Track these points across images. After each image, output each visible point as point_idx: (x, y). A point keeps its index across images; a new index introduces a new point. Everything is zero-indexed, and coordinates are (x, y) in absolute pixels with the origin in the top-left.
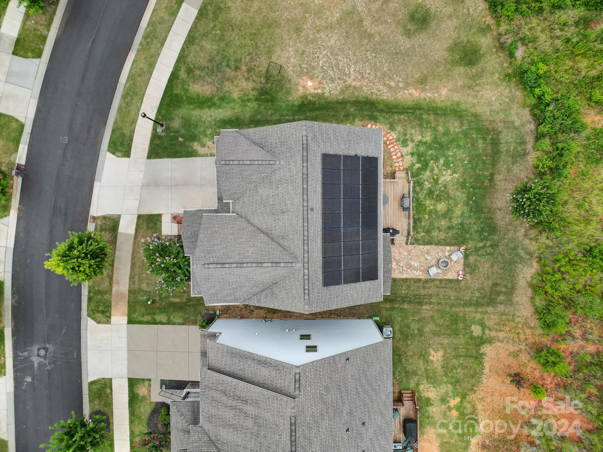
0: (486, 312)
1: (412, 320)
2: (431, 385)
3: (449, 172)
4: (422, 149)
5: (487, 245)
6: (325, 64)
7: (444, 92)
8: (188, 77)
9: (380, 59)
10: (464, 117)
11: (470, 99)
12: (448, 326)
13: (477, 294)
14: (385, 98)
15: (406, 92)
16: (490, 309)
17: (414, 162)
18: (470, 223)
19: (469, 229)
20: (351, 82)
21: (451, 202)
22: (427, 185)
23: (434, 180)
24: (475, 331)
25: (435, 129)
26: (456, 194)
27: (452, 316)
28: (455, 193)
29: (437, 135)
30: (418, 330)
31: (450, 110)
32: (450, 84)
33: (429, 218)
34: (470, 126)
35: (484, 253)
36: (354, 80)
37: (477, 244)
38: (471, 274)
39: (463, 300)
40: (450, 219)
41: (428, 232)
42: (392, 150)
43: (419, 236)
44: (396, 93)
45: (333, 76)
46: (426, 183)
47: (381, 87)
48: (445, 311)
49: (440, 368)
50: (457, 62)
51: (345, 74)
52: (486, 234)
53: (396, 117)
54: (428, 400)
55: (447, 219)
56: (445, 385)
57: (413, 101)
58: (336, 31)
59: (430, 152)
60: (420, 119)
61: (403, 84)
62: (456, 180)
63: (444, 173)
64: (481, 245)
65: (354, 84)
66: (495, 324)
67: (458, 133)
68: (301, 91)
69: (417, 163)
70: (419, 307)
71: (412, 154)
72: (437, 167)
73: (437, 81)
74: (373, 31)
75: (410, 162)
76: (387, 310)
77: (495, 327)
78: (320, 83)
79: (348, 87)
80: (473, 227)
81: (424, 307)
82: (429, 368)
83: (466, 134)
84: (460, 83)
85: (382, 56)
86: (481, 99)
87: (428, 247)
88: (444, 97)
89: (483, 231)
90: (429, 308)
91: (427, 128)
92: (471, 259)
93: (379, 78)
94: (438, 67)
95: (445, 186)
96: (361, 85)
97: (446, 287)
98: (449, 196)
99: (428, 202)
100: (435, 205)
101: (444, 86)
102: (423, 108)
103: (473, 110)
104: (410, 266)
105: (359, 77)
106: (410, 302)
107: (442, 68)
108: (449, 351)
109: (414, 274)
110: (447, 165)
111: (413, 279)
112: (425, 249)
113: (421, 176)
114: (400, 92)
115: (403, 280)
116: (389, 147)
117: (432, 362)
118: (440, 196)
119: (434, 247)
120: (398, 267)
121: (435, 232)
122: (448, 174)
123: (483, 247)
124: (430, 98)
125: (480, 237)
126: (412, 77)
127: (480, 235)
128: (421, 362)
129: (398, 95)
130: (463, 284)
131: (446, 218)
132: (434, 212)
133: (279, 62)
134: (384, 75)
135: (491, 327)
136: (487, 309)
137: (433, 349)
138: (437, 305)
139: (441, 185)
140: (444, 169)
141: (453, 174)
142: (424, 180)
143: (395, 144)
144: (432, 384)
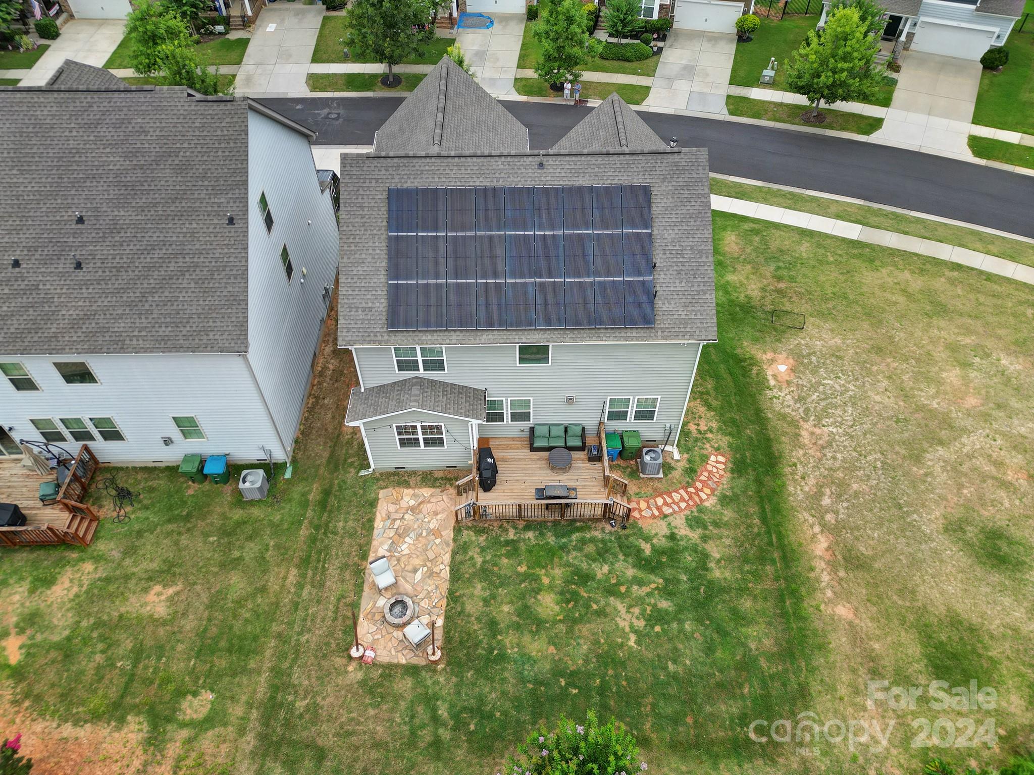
0: (242, 731)
1: (267, 545)
2: (84, 589)
3: (640, 624)
4: (688, 559)
5: (441, 731)
6: (828, 387)
7: (843, 611)
8: (747, 230)
9: (874, 476)
10: (792, 664)
11: (845, 677)
12: (231, 628)
13: (301, 705)
14: (791, 489)
15: (817, 529)
16: (249, 741)
17: (655, 541)
18: (504, 680)
19: (487, 678)
20: (807, 429)
21: (562, 627)
22: (601, 570)
23: (615, 585)
24: (196, 702)
25: (742, 590)
26: (582, 641)
27: (256, 638)
28: (585, 638)
29: (728, 593)
30: (240, 559)
31: (800, 629)
32: (866, 624)
33: (518, 574)
34: (772, 677)
35: (417, 721)
36: (812, 434)
37: (444, 700)
38: (363, 683)
39: (291, 667)
40: (518, 627)
41: (485, 573)
42: (676, 496)
43: (474, 552)
44: (807, 509)
45: (809, 400)
46: (606, 569)
47: (812, 481)
48: (272, 621)
49: (123, 610)
50: (930, 637)
51: (819, 419)
52: (472, 727)
53: (753, 509)
54: (49, 582)
55: (515, 619)
56: (71, 621)
57: (800, 545)
58: (902, 403)
59: (684, 578)
60: (762, 559)
61: (833, 522)
62: (620, 640)
63: (636, 611)
64: (443, 712)
65: (804, 433)
66: (202, 755)
67: (744, 645)
68: (764, 356)
69: (653, 546)
70: (296, 561)
71: (672, 537)
72: (649, 595)
73: (864, 591)
74: (929, 463)
75: (654, 532)
76: (304, 495)
77: (194, 755)
78: (788, 383)
79: (794, 424)
80: (493, 689)
81: (294, 571)
82: (132, 584)
83: (747, 665)
84: (877, 646)
85: (882, 479)
86: (854, 705)
87: (446, 573)
88: (829, 611)
89: (482, 718)
90: (289, 581)
91: (742, 572)
92: (405, 685)
93: (831, 476)
94: (901, 592)
95: (601, 613)
96: (804, 445)
97: (335, 619)
98: (575, 621)
99: (558, 572)
100: (551, 588)
101: (856, 609)
102: (788, 567)
103: (815, 687)
104: (401, 535)
105: (820, 442)
106: (313, 540)
107: (900, 602)
108: (161, 631)
109: (382, 544)
110: (657, 617)
111: (369, 543)
112: (442, 567)
113: (621, 557)
114: (813, 516)
115: (371, 521)
116: (682, 492)
117: (146, 590)
118: (576, 602)
119: (445, 586)
120: (403, 511)
121: (483, 589)
122: (634, 620)
123: (435, 719)
124: (818, 580)
125: (465, 709)
126: (857, 539)
127: (471, 710)
128: (154, 566)
129: (806, 514)
130: (339, 661)
131: (518, 616)
132: (534, 585)
133: (809, 327)
134: (842, 485)
135: (195, 744)
136: (252, 735)
137: (177, 594)
138: (291, 600)
139: (603, 603)
140: (645, 610)
141: (636, 632)
142: (612, 564)
143: (691, 503)
144: (87, 592)
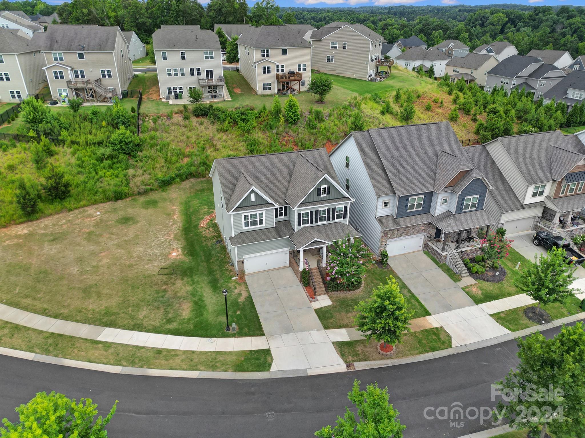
8: (175, 321)
45: (167, 245)
58: (132, 249)
68: (180, 257)
78: (173, 250)
133: (157, 270)
